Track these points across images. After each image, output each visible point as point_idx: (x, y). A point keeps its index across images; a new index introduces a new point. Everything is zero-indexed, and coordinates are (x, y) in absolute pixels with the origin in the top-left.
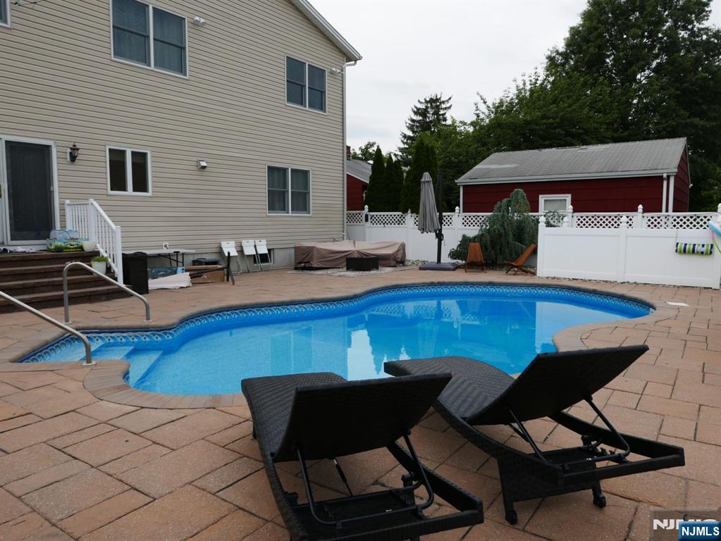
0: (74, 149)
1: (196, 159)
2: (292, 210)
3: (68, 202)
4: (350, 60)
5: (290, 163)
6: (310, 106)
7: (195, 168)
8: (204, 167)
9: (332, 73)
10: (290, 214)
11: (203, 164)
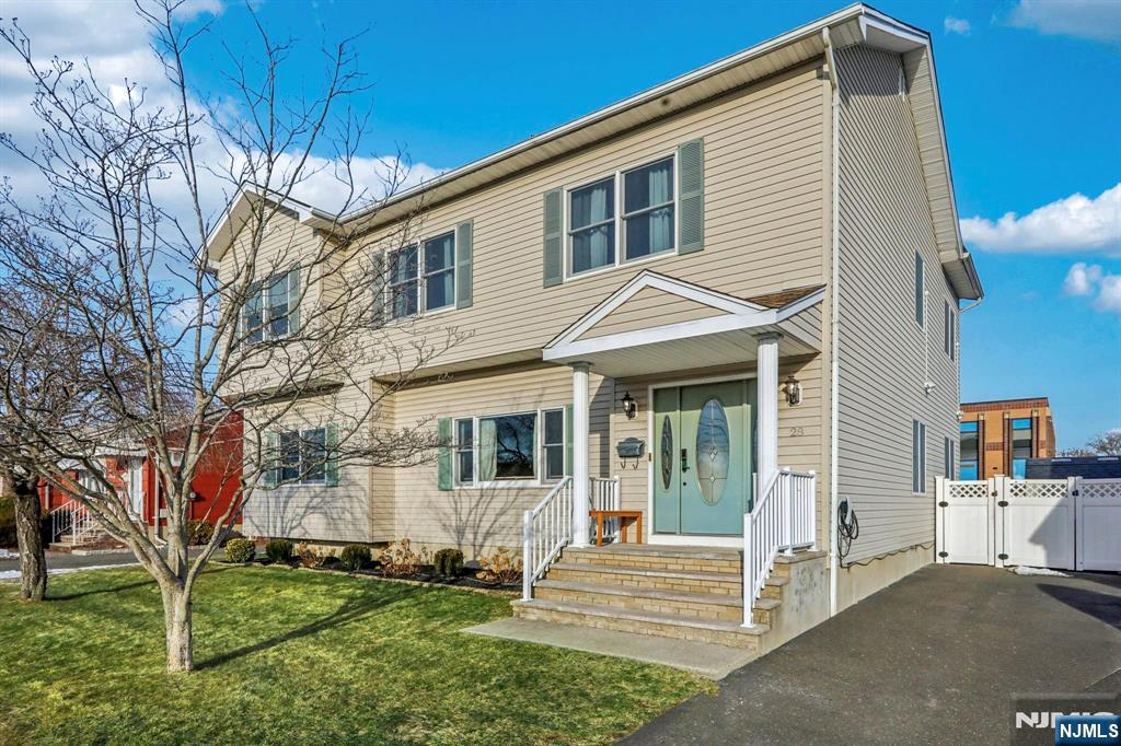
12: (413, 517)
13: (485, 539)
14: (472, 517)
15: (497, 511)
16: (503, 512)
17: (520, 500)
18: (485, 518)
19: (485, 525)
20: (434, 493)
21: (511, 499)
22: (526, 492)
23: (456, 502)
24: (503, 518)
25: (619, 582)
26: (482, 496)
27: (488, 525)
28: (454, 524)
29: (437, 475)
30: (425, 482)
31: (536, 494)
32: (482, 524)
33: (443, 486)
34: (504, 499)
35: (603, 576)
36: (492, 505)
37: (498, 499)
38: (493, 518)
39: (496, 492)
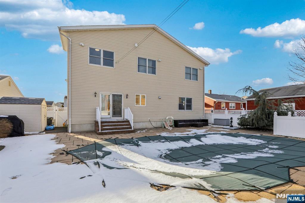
0: (127, 95)
1: (158, 96)
2: (186, 109)
3: (125, 108)
4: (206, 65)
5: (186, 96)
6: (193, 80)
7: (158, 99)
8: (160, 98)
9: (200, 69)
10: (186, 110)
11: (160, 97)
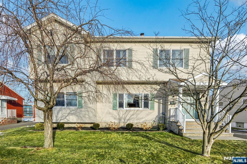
12: (103, 116)
13: (127, 121)
14: (123, 116)
15: (131, 115)
16: (133, 115)
17: (137, 112)
18: (127, 116)
19: (128, 118)
20: (111, 111)
21: (135, 112)
22: (139, 111)
23: (118, 113)
24: (133, 116)
25: (196, 128)
26: (126, 111)
27: (129, 118)
28: (118, 117)
29: (112, 106)
30: (108, 108)
31: (142, 111)
32: (127, 118)
33: (114, 109)
34: (133, 112)
35: (192, 127)
36: (130, 113)
37: (132, 112)
38: (130, 116)
39: (131, 111)
